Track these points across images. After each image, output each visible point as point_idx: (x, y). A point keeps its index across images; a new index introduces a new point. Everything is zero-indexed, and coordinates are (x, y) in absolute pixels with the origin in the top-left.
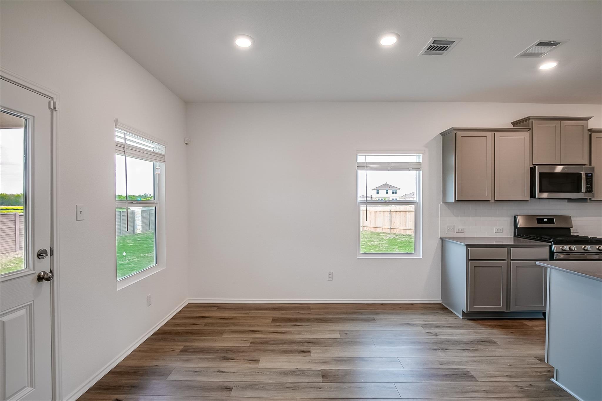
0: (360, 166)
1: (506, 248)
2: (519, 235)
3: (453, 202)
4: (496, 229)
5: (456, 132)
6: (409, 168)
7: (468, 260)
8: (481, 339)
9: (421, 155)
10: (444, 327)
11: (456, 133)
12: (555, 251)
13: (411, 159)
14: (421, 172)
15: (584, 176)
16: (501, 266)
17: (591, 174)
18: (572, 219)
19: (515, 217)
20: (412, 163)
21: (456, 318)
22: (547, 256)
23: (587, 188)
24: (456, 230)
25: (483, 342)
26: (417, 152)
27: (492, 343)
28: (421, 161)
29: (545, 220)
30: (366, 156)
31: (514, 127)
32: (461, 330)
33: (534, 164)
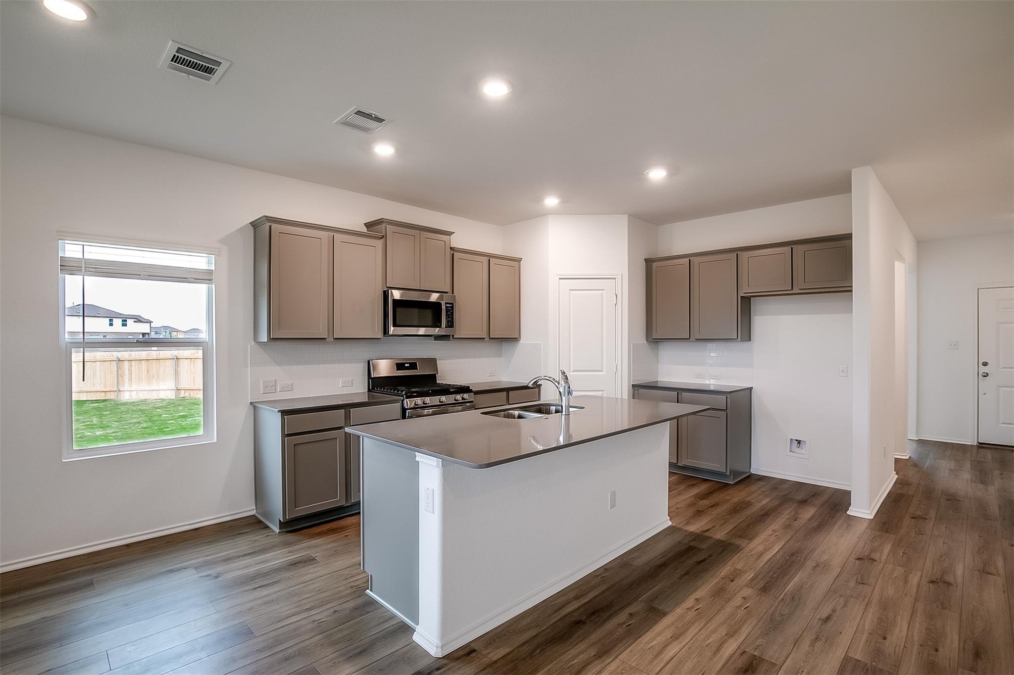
0: (70, 267)
1: (344, 410)
2: (373, 388)
3: (266, 341)
4: (342, 382)
5: (270, 224)
6: (187, 278)
7: (285, 435)
8: (295, 559)
9: (213, 256)
10: (240, 557)
11: (270, 226)
12: (407, 406)
13: (199, 262)
14: (214, 286)
15: (443, 307)
16: (337, 438)
17: (452, 304)
18: (438, 362)
19: (369, 362)
20: (193, 270)
21: (268, 536)
22: (399, 414)
23: (448, 322)
24: (279, 387)
25: (294, 564)
26: (207, 250)
27: (309, 561)
28: (213, 268)
29: (406, 365)
30: (84, 246)
31: (367, 231)
32: (269, 553)
33: (387, 286)
